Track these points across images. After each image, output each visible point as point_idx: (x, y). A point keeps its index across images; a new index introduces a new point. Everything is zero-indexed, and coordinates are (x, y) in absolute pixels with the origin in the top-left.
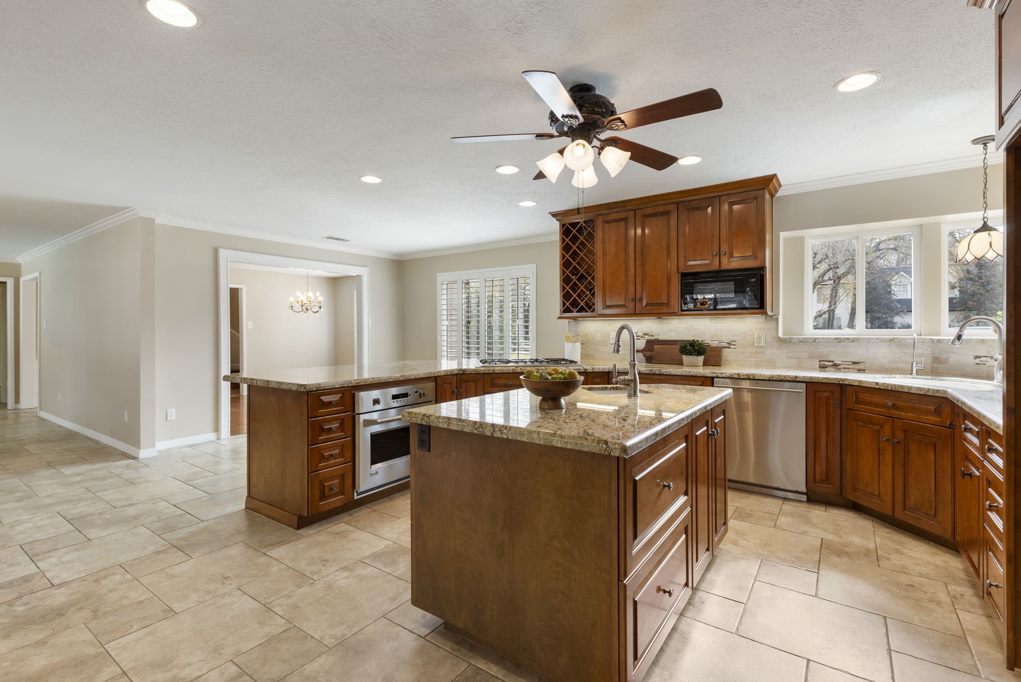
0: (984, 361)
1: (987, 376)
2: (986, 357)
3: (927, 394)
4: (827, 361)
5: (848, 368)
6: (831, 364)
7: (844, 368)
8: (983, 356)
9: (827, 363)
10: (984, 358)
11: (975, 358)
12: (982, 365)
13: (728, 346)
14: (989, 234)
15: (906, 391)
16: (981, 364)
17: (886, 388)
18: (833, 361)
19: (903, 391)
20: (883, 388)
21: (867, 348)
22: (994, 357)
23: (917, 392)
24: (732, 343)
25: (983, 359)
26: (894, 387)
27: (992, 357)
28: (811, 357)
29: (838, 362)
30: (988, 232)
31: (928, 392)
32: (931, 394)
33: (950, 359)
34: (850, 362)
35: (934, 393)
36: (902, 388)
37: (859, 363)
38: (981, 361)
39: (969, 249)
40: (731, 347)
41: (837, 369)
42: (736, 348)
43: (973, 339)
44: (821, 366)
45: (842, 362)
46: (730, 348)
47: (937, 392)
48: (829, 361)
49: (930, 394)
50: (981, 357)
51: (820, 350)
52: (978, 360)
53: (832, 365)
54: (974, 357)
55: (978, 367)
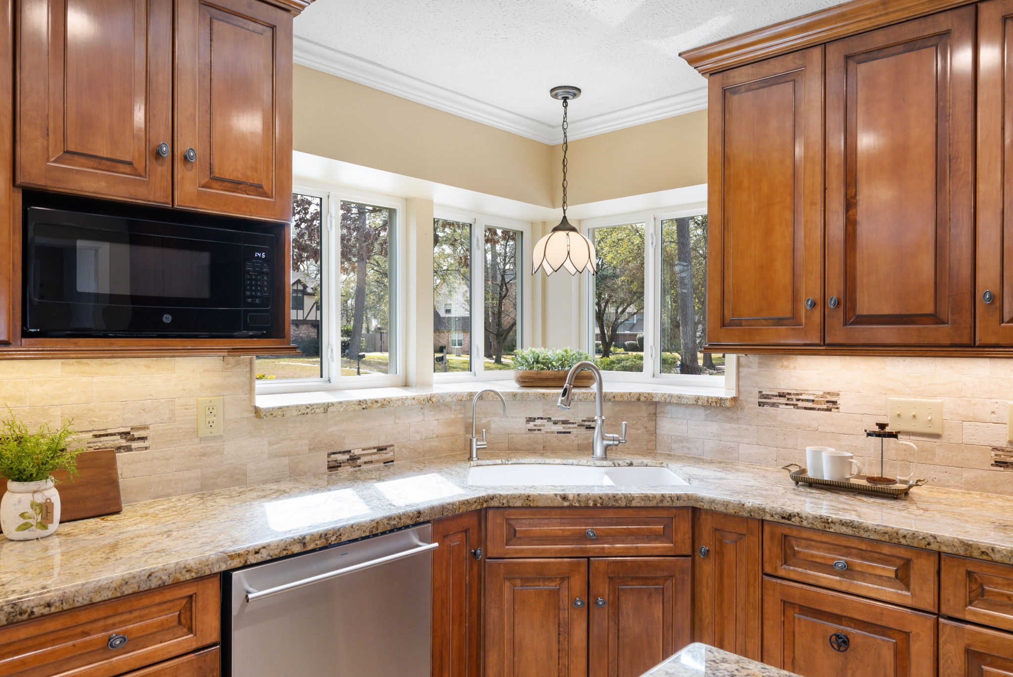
0: (540, 426)
1: (544, 447)
2: (542, 418)
3: (660, 505)
4: (340, 453)
5: (371, 462)
6: (347, 457)
7: (365, 463)
8: (538, 418)
9: (340, 457)
10: (540, 420)
11: (527, 421)
12: (536, 432)
13: (123, 442)
14: (568, 234)
15: (623, 504)
16: (535, 430)
17: (583, 505)
18: (350, 451)
19: (617, 505)
20: (577, 505)
21: (395, 418)
22: (553, 419)
23: (642, 504)
24: (137, 434)
25: (538, 422)
26: (600, 501)
27: (550, 418)
28: (314, 449)
29: (357, 452)
30: (567, 232)
31: (662, 501)
32: (668, 504)
33: (493, 426)
34: (374, 448)
35: (673, 501)
36: (616, 500)
37: (385, 449)
38: (535, 425)
39: (545, 255)
40: (134, 445)
41: (356, 467)
42: (146, 448)
43: (531, 393)
44: (332, 464)
45: (363, 450)
46: (129, 449)
47: (678, 499)
48: (344, 452)
49: (665, 504)
50: (535, 419)
51: (330, 430)
52: (531, 425)
53: (348, 460)
54: (525, 420)
55: (532, 435)
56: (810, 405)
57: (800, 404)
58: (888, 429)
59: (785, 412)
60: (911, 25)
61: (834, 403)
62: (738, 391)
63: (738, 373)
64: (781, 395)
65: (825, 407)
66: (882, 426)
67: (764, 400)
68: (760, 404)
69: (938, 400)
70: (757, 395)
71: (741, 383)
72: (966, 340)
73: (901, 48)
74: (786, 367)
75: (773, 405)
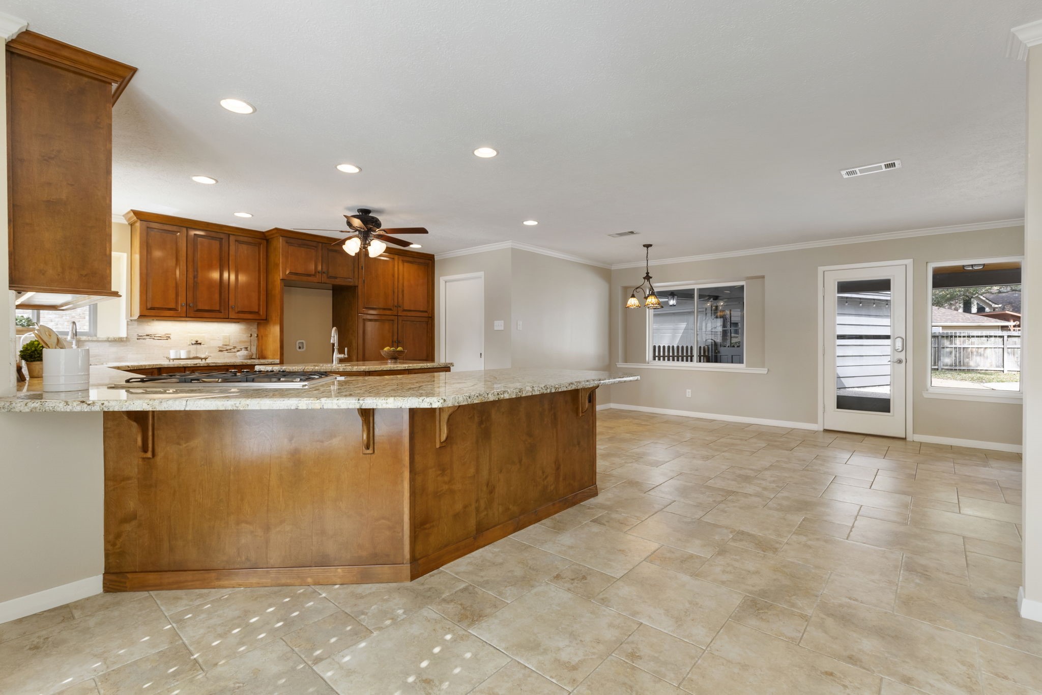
56: (160, 338)
57: (155, 338)
58: (198, 342)
59: (149, 341)
60: (213, 233)
61: (169, 337)
62: (128, 334)
63: (127, 327)
64: (147, 335)
65: (165, 338)
66: (197, 341)
67: (140, 337)
68: (138, 339)
69: (203, 335)
70: (137, 336)
71: (129, 332)
72: (227, 317)
73: (210, 238)
74: (150, 325)
75: (144, 339)
